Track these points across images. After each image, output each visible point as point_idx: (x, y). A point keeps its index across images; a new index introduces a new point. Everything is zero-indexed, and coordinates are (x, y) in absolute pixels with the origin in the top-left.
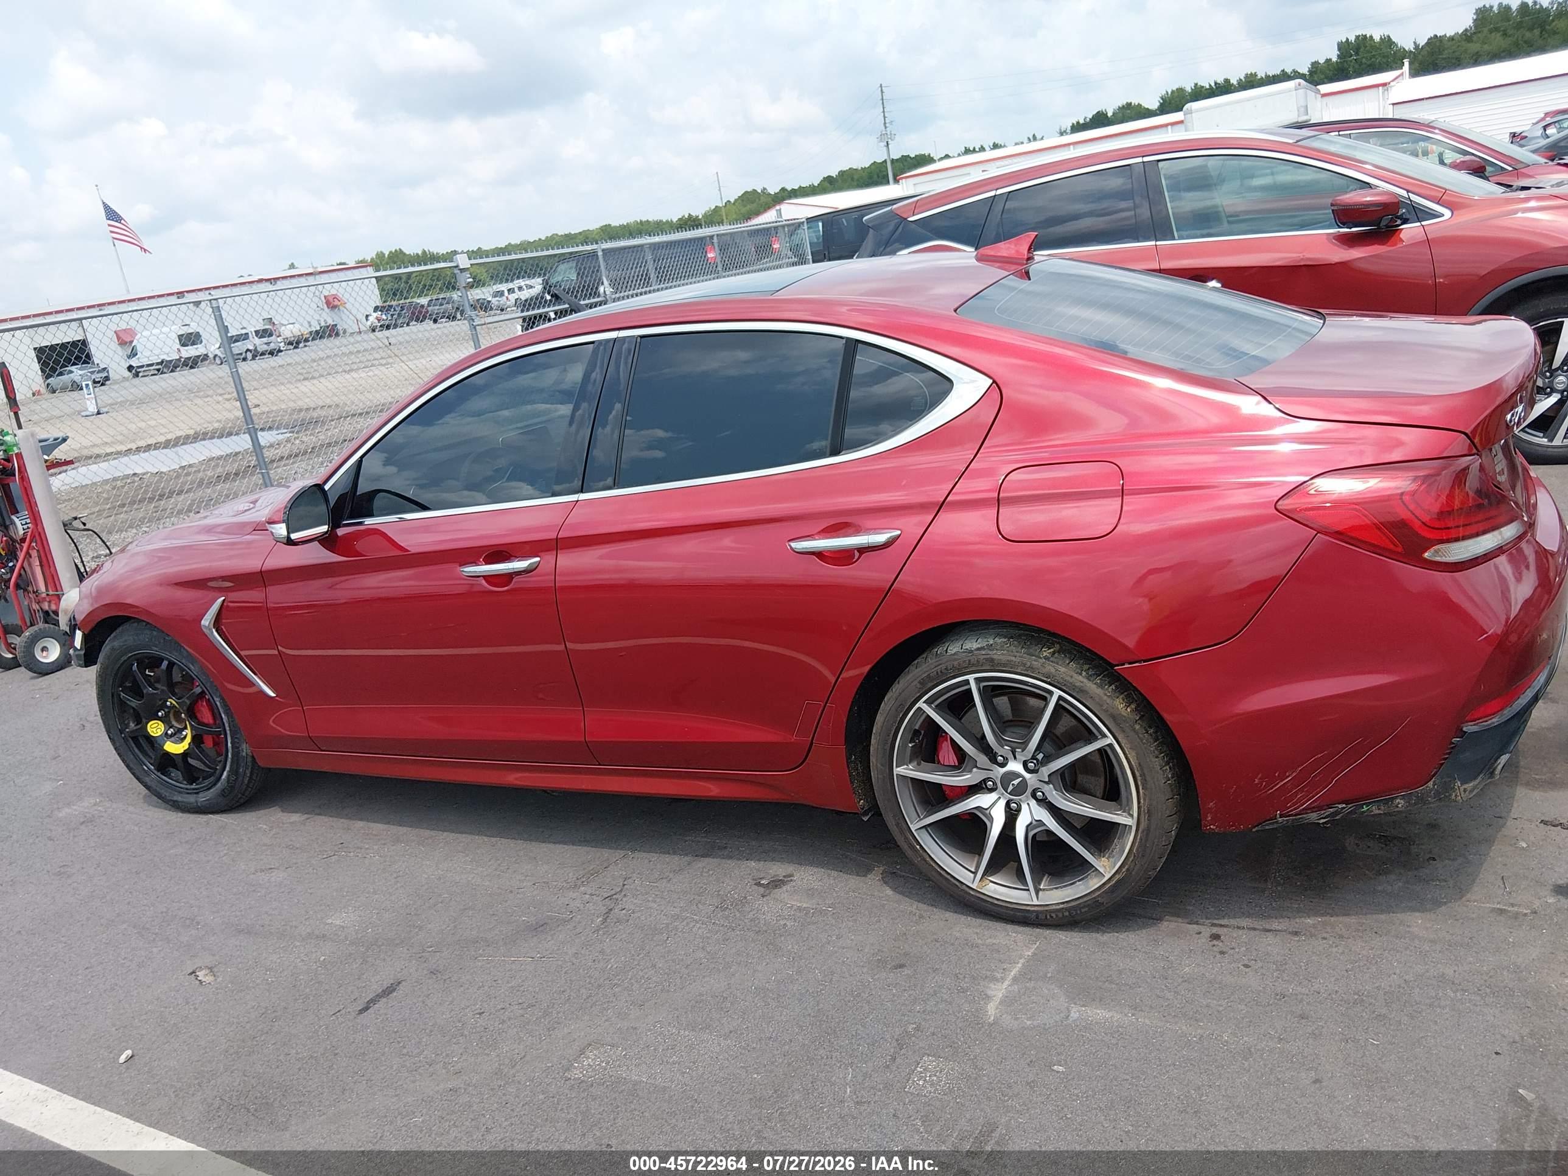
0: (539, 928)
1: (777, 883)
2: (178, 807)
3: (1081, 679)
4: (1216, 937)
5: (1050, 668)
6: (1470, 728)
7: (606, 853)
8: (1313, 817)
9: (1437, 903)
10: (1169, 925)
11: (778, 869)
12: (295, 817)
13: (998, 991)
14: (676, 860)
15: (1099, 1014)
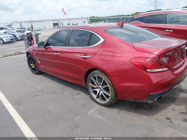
0: (54, 93)
1: (79, 94)
2: (33, 73)
3: (106, 78)
4: (119, 112)
5: (103, 76)
6: (151, 94)
7: (66, 87)
8: (131, 100)
9: (149, 115)
10: (116, 109)
11: (80, 92)
12: (43, 76)
13: (91, 111)
14: (72, 89)
15: (100, 117)
